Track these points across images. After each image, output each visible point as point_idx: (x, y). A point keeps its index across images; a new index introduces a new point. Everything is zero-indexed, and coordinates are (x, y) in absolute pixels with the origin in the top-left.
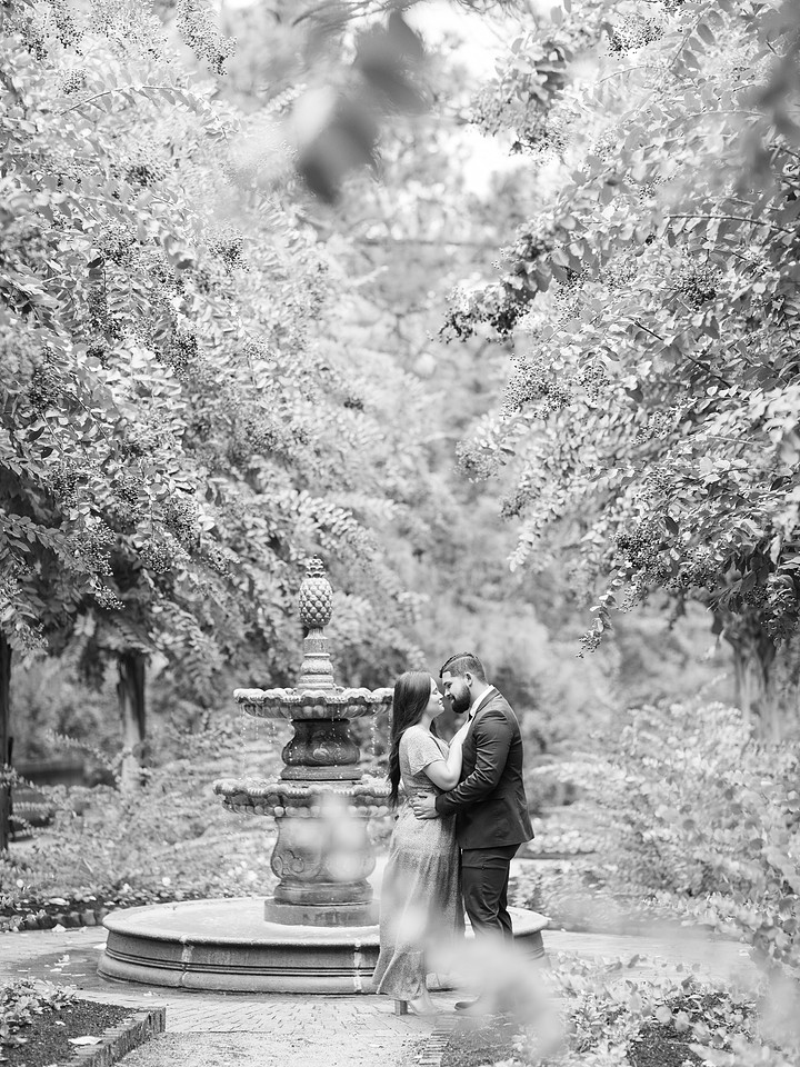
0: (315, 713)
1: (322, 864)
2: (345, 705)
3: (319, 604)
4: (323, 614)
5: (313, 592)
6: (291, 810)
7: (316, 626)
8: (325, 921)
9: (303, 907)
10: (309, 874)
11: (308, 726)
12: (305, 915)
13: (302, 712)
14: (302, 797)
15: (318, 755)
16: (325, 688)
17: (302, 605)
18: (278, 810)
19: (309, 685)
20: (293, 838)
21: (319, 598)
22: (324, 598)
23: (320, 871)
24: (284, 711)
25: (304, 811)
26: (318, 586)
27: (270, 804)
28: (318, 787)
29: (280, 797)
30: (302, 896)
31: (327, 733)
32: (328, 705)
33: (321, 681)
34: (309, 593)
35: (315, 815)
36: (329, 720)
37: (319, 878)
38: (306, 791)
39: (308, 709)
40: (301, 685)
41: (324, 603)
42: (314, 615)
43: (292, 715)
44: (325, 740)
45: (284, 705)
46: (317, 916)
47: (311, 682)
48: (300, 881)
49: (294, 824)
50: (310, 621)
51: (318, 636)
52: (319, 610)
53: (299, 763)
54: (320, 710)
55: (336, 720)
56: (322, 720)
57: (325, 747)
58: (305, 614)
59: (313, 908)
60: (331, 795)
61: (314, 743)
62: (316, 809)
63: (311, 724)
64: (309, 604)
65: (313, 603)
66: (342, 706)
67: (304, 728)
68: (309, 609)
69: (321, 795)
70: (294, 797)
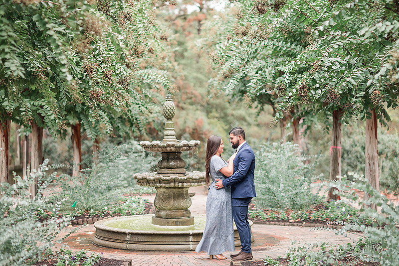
0: (171, 150)
1: (174, 204)
2: (182, 147)
3: (170, 111)
4: (172, 114)
5: (168, 106)
6: (163, 185)
7: (169, 118)
8: (175, 224)
9: (167, 219)
10: (169, 207)
11: (167, 155)
12: (168, 222)
13: (166, 150)
14: (167, 180)
15: (171, 165)
16: (173, 141)
17: (164, 111)
18: (158, 185)
19: (167, 140)
20: (163, 194)
21: (170, 109)
22: (172, 108)
23: (173, 206)
24: (159, 149)
25: (168, 186)
26: (170, 104)
27: (155, 183)
28: (173, 177)
29: (159, 181)
30: (166, 215)
31: (174, 157)
32: (176, 147)
33: (172, 138)
34: (167, 106)
35: (172, 187)
36: (175, 152)
37: (172, 208)
38: (169, 178)
39: (168, 149)
40: (165, 140)
41: (172, 110)
42: (169, 115)
43: (162, 151)
44: (174, 160)
45: (159, 147)
46: (172, 223)
47: (168, 138)
48: (165, 210)
49: (163, 190)
50: (167, 116)
51: (170, 122)
52: (170, 113)
53: (164, 168)
54: (173, 149)
55: (177, 152)
56: (173, 152)
57: (174, 162)
58: (166, 114)
59: (170, 220)
60: (178, 179)
61: (170, 160)
62: (172, 185)
63: (169, 154)
64: (167, 111)
65: (168, 110)
66: (180, 147)
67: (165, 155)
68: (167, 112)
69: (174, 179)
70: (165, 180)
